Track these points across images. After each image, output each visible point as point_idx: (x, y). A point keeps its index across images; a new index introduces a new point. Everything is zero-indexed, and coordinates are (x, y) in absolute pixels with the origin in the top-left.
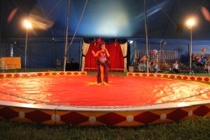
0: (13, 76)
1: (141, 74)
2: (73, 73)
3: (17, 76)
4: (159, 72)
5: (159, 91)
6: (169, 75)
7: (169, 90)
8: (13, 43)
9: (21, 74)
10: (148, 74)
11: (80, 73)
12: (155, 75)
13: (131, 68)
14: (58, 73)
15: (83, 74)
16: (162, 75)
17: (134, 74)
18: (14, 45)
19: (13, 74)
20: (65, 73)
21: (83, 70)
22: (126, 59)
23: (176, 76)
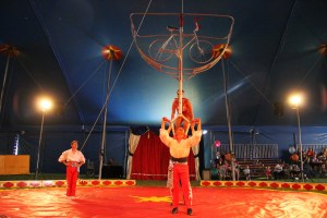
0: (15, 185)
1: (223, 183)
2: (113, 182)
3: (21, 186)
4: (252, 178)
5: (258, 210)
6: (269, 183)
7: (275, 207)
8: (20, 133)
9: (28, 183)
10: (235, 183)
11: (124, 182)
12: (246, 183)
13: (206, 174)
14: (89, 182)
15: (130, 183)
16: (258, 183)
17: (212, 183)
18: (21, 136)
19: (15, 183)
20: (101, 182)
21: (129, 176)
22: (197, 158)
23: (280, 184)
